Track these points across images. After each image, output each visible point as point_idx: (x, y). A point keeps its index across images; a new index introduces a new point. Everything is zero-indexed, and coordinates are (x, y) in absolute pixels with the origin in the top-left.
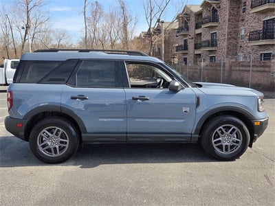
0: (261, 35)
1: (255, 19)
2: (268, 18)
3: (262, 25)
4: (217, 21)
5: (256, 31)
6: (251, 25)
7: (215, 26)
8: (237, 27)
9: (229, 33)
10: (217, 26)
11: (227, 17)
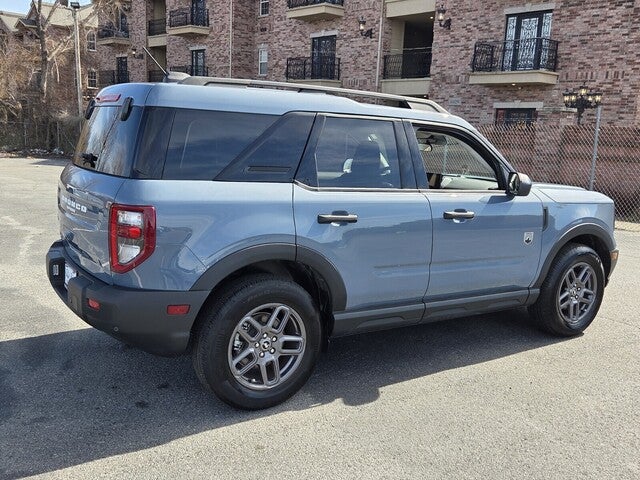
0: (308, 67)
1: (294, 31)
2: (323, 33)
3: (309, 47)
4: (205, 22)
5: (298, 59)
6: (285, 43)
7: (201, 35)
8: (250, 43)
9: (236, 56)
10: (206, 36)
11: (230, 18)
